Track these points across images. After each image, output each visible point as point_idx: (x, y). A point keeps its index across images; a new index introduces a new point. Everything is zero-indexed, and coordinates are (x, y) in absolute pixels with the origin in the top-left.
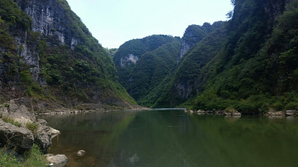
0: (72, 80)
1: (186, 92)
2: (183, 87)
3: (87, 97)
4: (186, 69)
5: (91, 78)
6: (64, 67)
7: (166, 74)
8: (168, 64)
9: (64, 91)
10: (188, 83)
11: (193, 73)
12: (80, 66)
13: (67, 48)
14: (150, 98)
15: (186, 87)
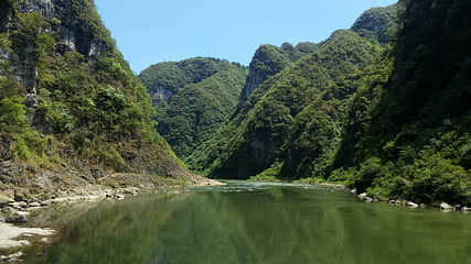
0: (91, 125)
1: (266, 154)
2: (261, 145)
3: (122, 161)
4: (267, 115)
5: (128, 123)
6: (77, 98)
7: (220, 121)
8: (223, 106)
9: (76, 148)
10: (271, 138)
11: (279, 122)
12: (107, 98)
13: (81, 60)
14: (196, 161)
15: (266, 145)
